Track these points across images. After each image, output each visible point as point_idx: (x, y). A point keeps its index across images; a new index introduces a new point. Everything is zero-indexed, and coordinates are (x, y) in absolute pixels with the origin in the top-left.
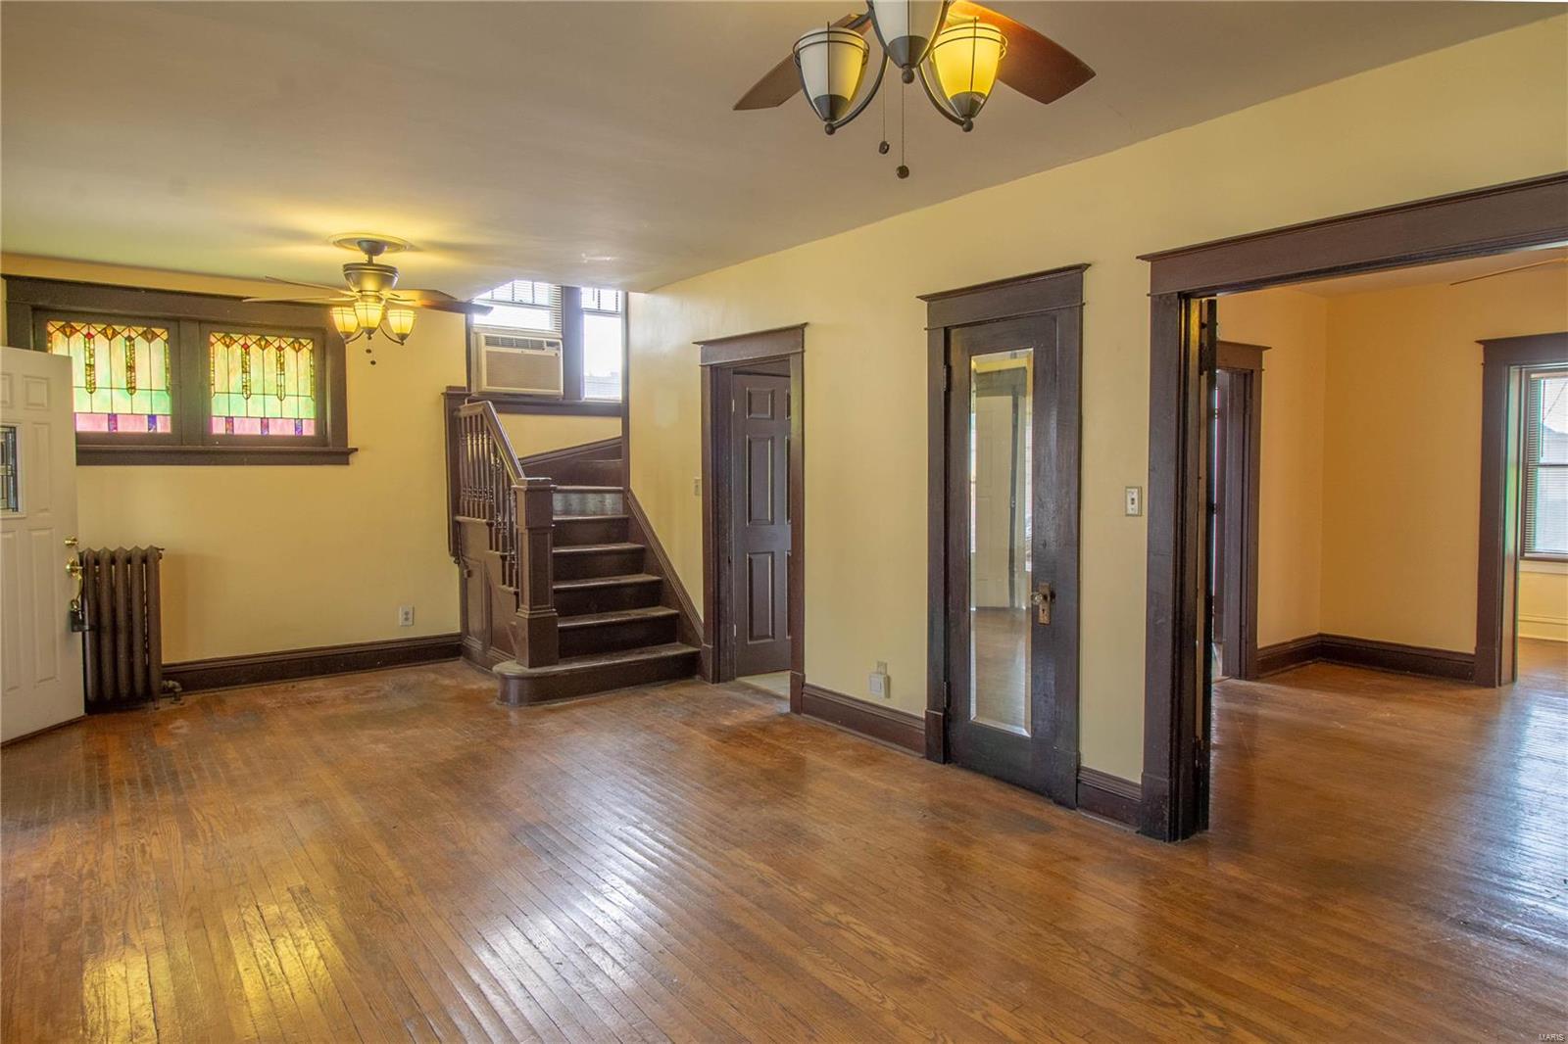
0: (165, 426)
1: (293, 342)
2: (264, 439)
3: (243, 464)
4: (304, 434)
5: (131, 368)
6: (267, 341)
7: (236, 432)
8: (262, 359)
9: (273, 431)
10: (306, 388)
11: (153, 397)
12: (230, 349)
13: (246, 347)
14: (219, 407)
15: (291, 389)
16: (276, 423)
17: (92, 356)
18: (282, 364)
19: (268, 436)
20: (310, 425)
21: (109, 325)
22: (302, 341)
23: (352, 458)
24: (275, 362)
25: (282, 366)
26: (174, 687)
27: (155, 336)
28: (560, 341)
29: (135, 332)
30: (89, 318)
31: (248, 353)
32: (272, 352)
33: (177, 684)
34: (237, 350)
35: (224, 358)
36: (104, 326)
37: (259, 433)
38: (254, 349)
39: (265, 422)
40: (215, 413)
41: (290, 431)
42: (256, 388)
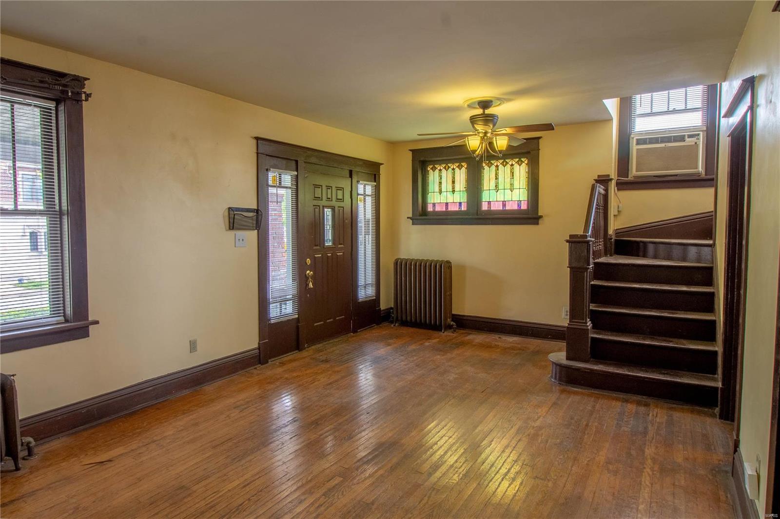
0: (465, 207)
1: (518, 161)
2: (504, 212)
3: (489, 225)
4: (522, 208)
5: (453, 182)
6: (506, 162)
7: (492, 209)
8: (504, 172)
9: (508, 208)
10: (523, 184)
11: (461, 194)
12: (491, 168)
13: (497, 166)
14: (486, 197)
15: (516, 185)
16: (509, 203)
17: (441, 178)
18: (513, 173)
19: (505, 210)
20: (525, 204)
21: (447, 164)
22: (522, 159)
23: (540, 221)
24: (509, 172)
25: (512, 174)
26: (453, 325)
27: (462, 166)
28: (701, 133)
29: (455, 166)
30: (440, 162)
31: (498, 169)
32: (508, 167)
33: (454, 324)
34: (493, 168)
35: (488, 173)
36: (445, 165)
37: (502, 209)
38: (501, 167)
39: (504, 203)
40: (484, 200)
41: (515, 207)
42: (501, 186)
